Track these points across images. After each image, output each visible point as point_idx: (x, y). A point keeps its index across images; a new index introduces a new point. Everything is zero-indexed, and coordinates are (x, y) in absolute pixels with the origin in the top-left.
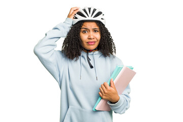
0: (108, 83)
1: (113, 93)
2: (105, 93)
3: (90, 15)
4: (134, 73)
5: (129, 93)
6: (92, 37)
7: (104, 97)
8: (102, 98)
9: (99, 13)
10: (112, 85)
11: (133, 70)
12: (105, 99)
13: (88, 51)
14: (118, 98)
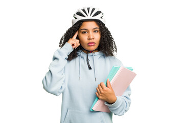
0: (105, 84)
1: (110, 94)
2: (101, 93)
3: (89, 14)
4: (135, 75)
5: (129, 95)
6: (92, 37)
7: (100, 97)
8: (99, 99)
9: (98, 13)
10: (108, 85)
11: (133, 71)
12: (102, 100)
13: (88, 52)
14: (115, 99)
